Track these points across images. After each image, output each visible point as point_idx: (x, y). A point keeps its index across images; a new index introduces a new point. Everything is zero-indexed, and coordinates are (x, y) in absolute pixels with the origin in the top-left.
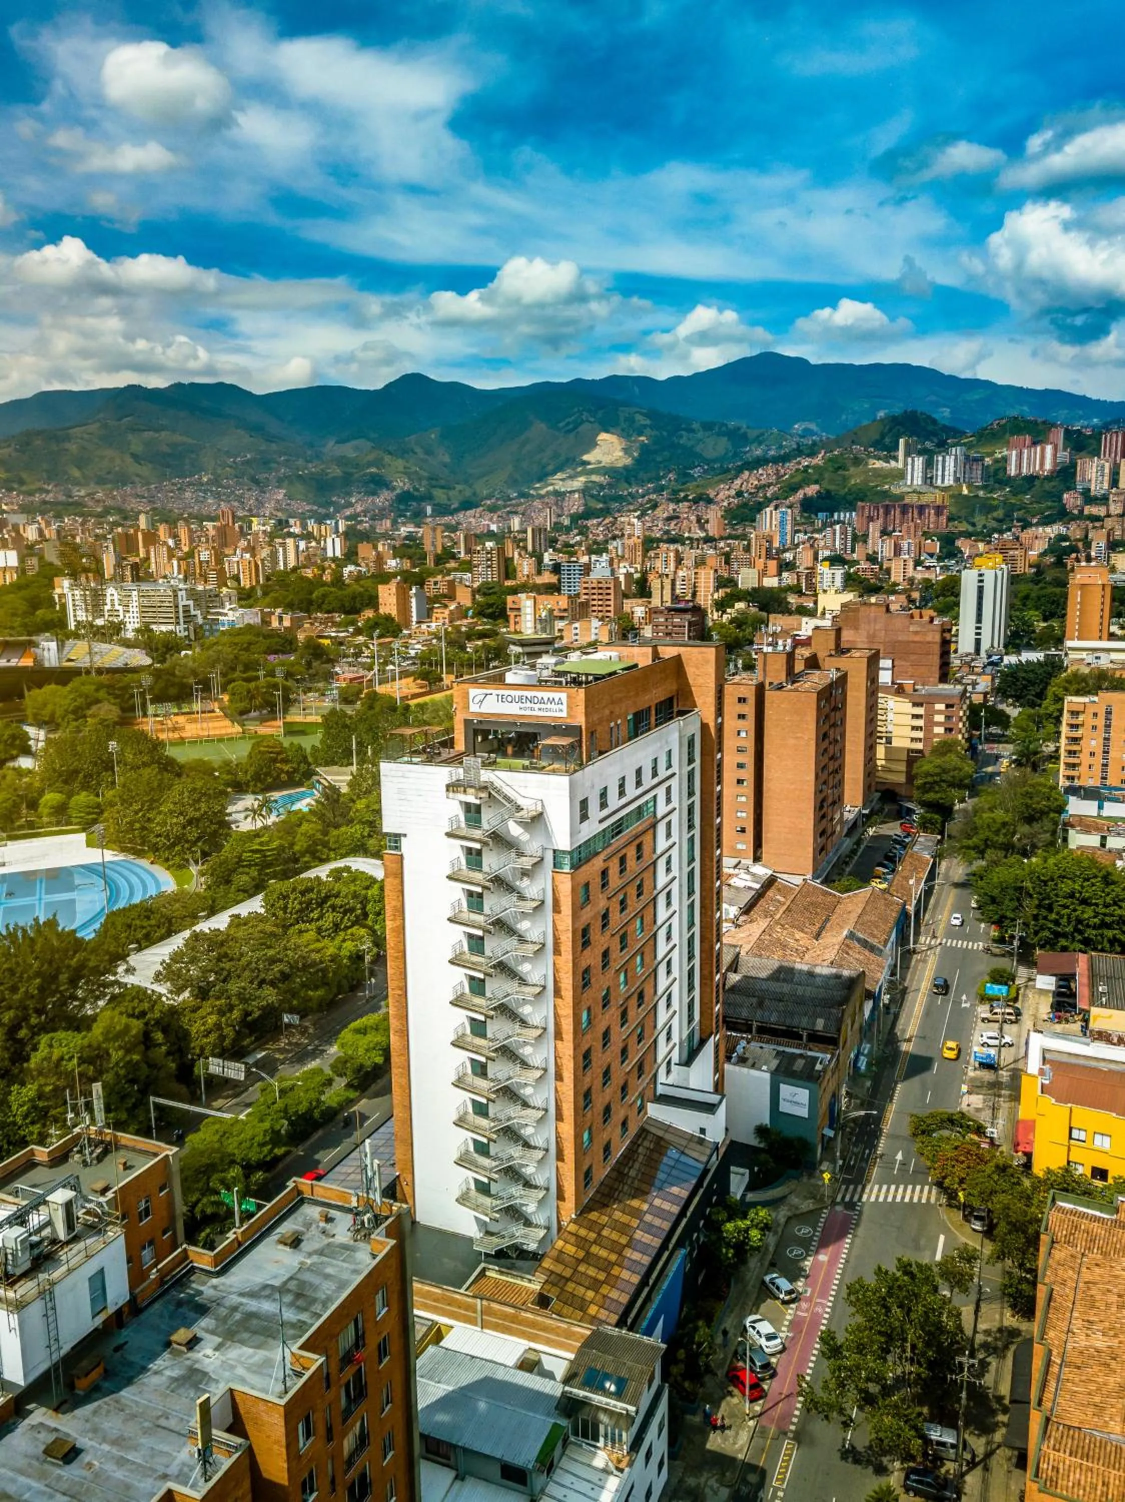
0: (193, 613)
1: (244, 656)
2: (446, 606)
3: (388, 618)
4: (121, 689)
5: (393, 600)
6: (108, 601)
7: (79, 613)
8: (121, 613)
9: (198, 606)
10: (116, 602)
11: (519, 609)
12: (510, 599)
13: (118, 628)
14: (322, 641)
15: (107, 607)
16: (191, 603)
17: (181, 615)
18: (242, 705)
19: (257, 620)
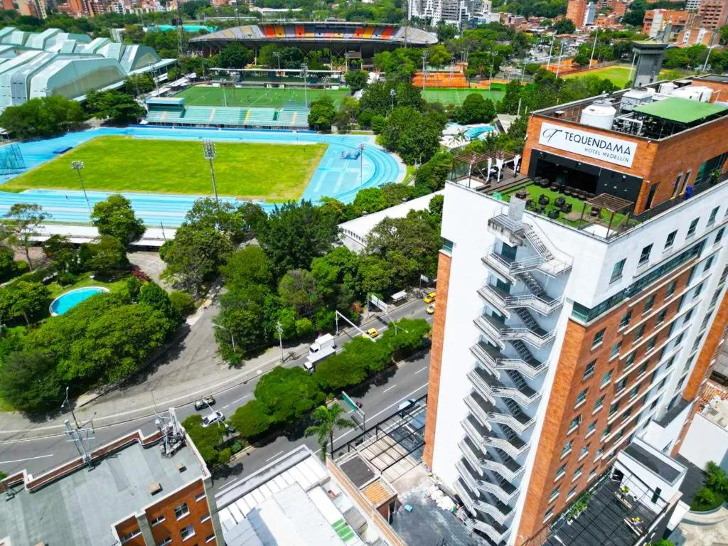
0: (466, 14)
1: (485, 41)
2: (607, 15)
3: (570, 22)
4: (417, 56)
5: (575, 10)
6: (427, 6)
7: (414, 11)
8: (432, 12)
9: (469, 10)
10: (431, 6)
11: (651, 20)
12: (648, 12)
13: (429, 21)
14: (528, 34)
15: (427, 9)
16: (466, 8)
17: (460, 14)
18: (472, 71)
19: (498, 20)
